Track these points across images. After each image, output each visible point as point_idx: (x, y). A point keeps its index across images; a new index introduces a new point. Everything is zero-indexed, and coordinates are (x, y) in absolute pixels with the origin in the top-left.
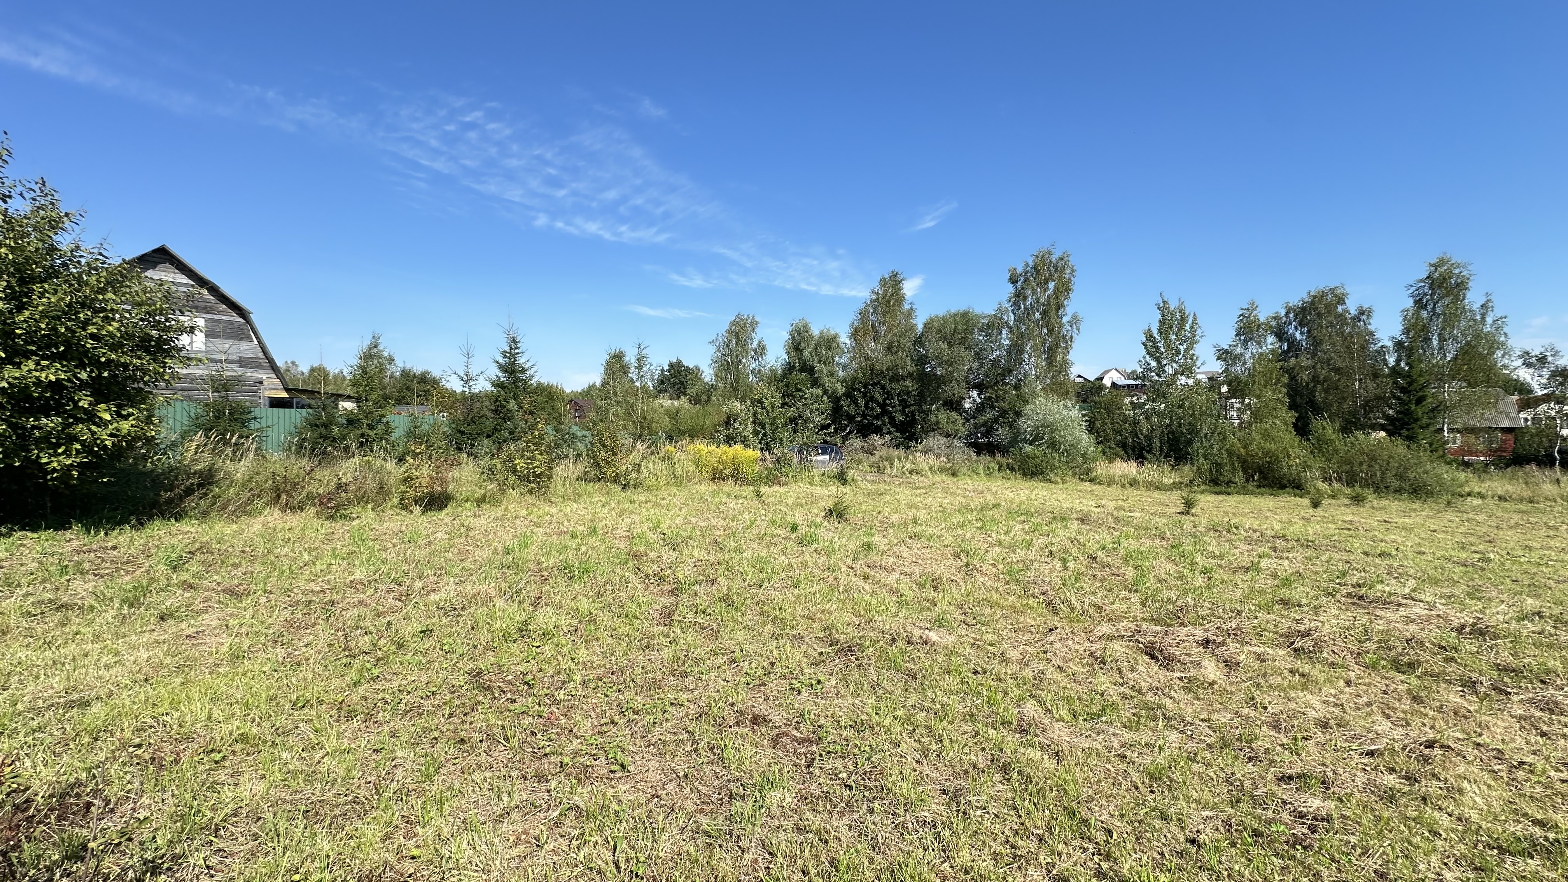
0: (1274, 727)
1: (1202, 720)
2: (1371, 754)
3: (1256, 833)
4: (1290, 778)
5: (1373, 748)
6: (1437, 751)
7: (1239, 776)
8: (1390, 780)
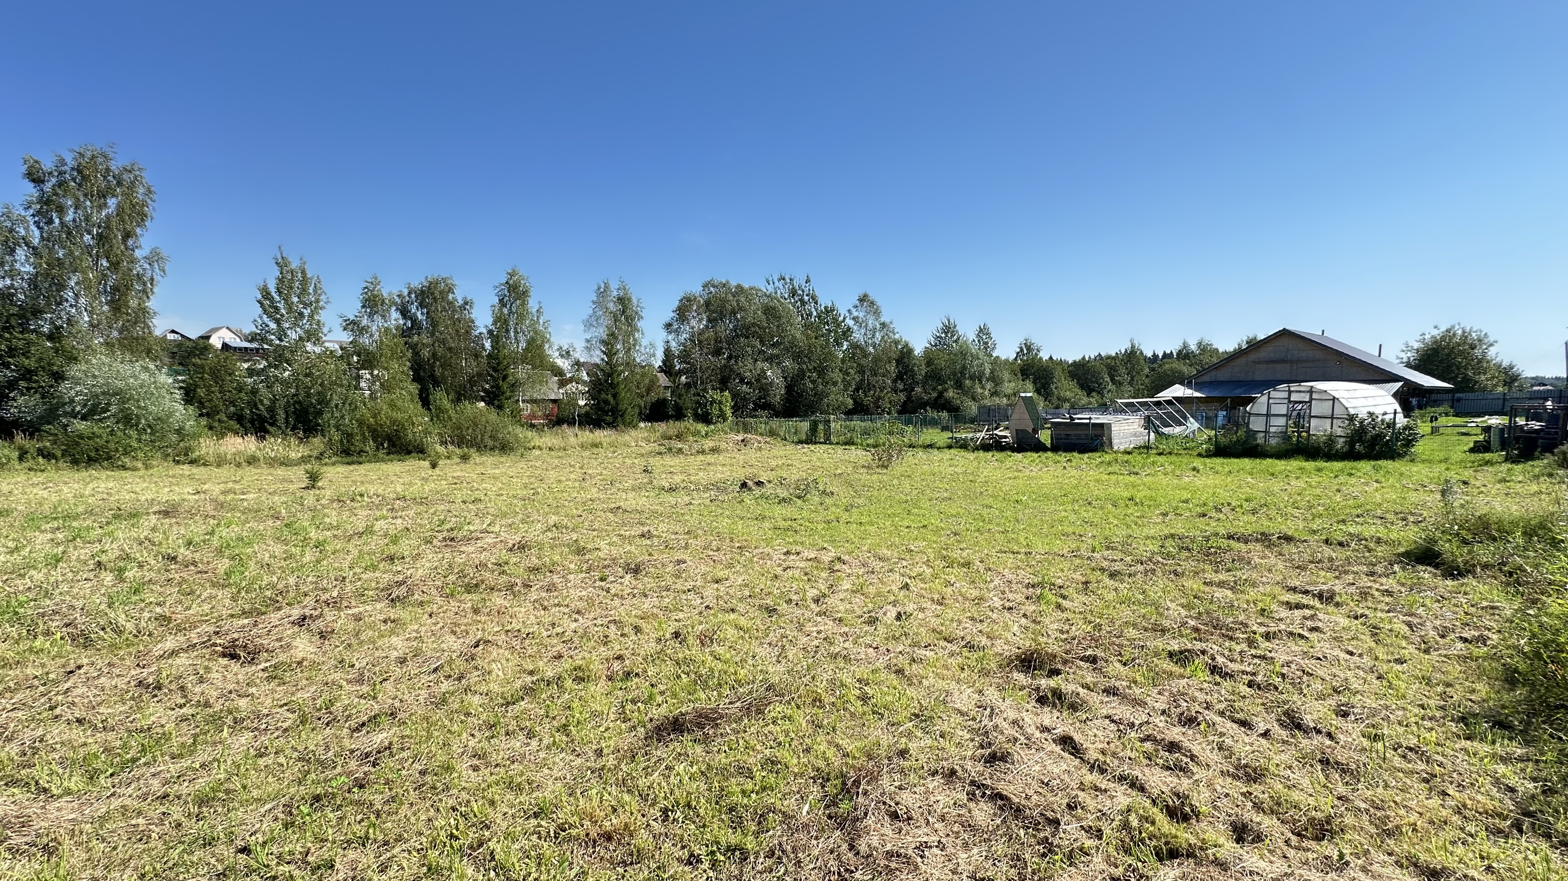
0: (358, 681)
1: (281, 706)
2: (435, 670)
3: (317, 798)
4: (363, 724)
5: (439, 663)
6: (481, 647)
7: (312, 748)
8: (445, 686)
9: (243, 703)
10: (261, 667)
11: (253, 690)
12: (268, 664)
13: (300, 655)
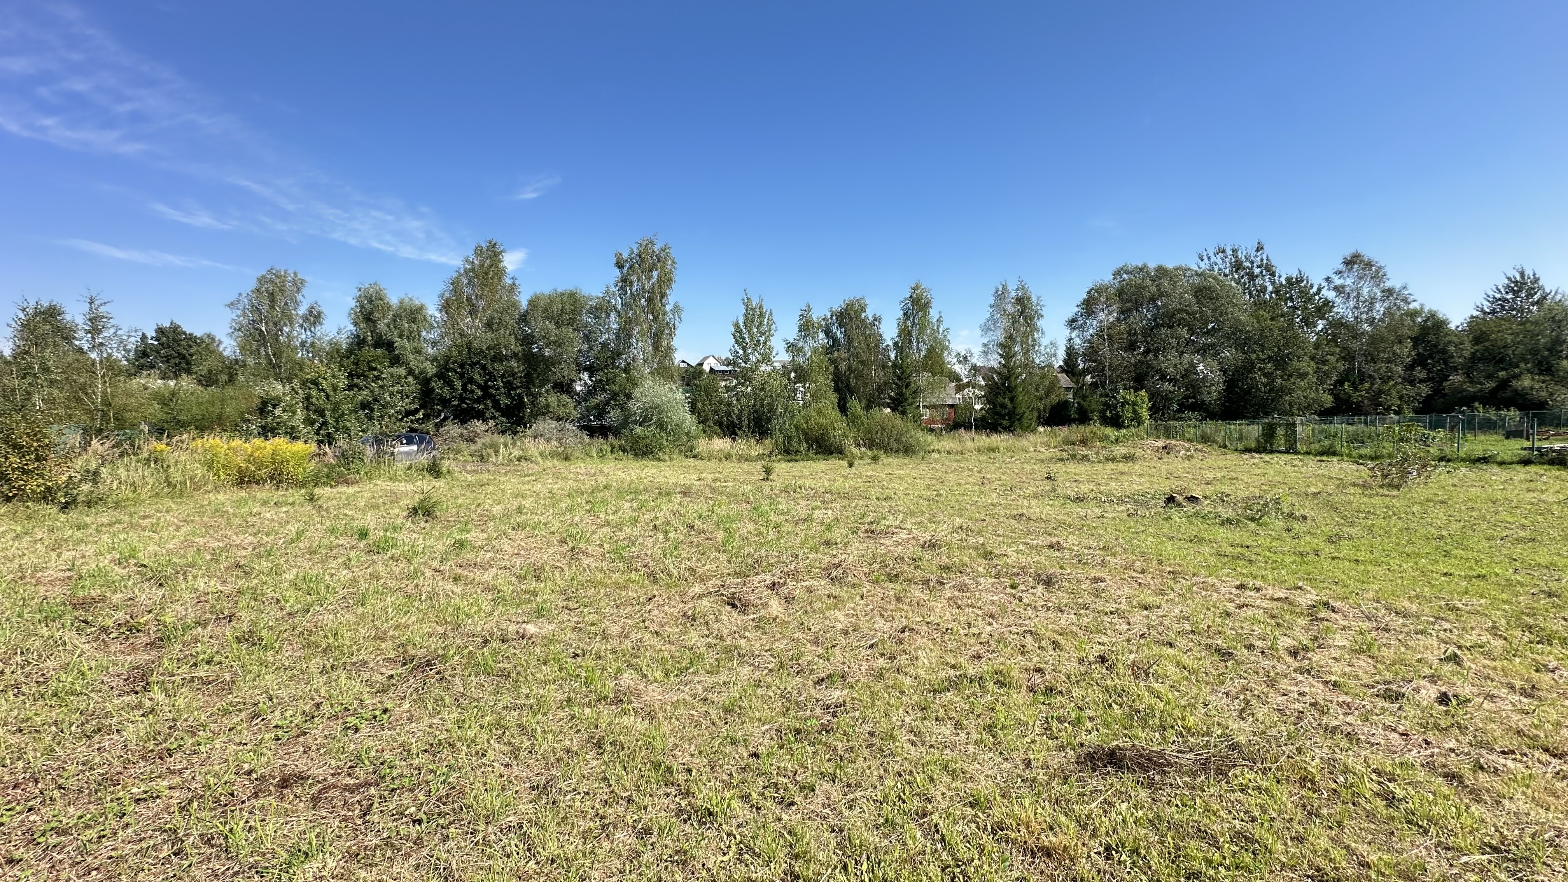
0: (815, 643)
1: (766, 651)
2: (871, 646)
3: (798, 731)
4: (823, 680)
5: (873, 641)
6: (907, 634)
7: (789, 689)
8: (881, 662)
9: (743, 642)
10: (751, 617)
11: (747, 634)
12: (755, 616)
13: (775, 613)
